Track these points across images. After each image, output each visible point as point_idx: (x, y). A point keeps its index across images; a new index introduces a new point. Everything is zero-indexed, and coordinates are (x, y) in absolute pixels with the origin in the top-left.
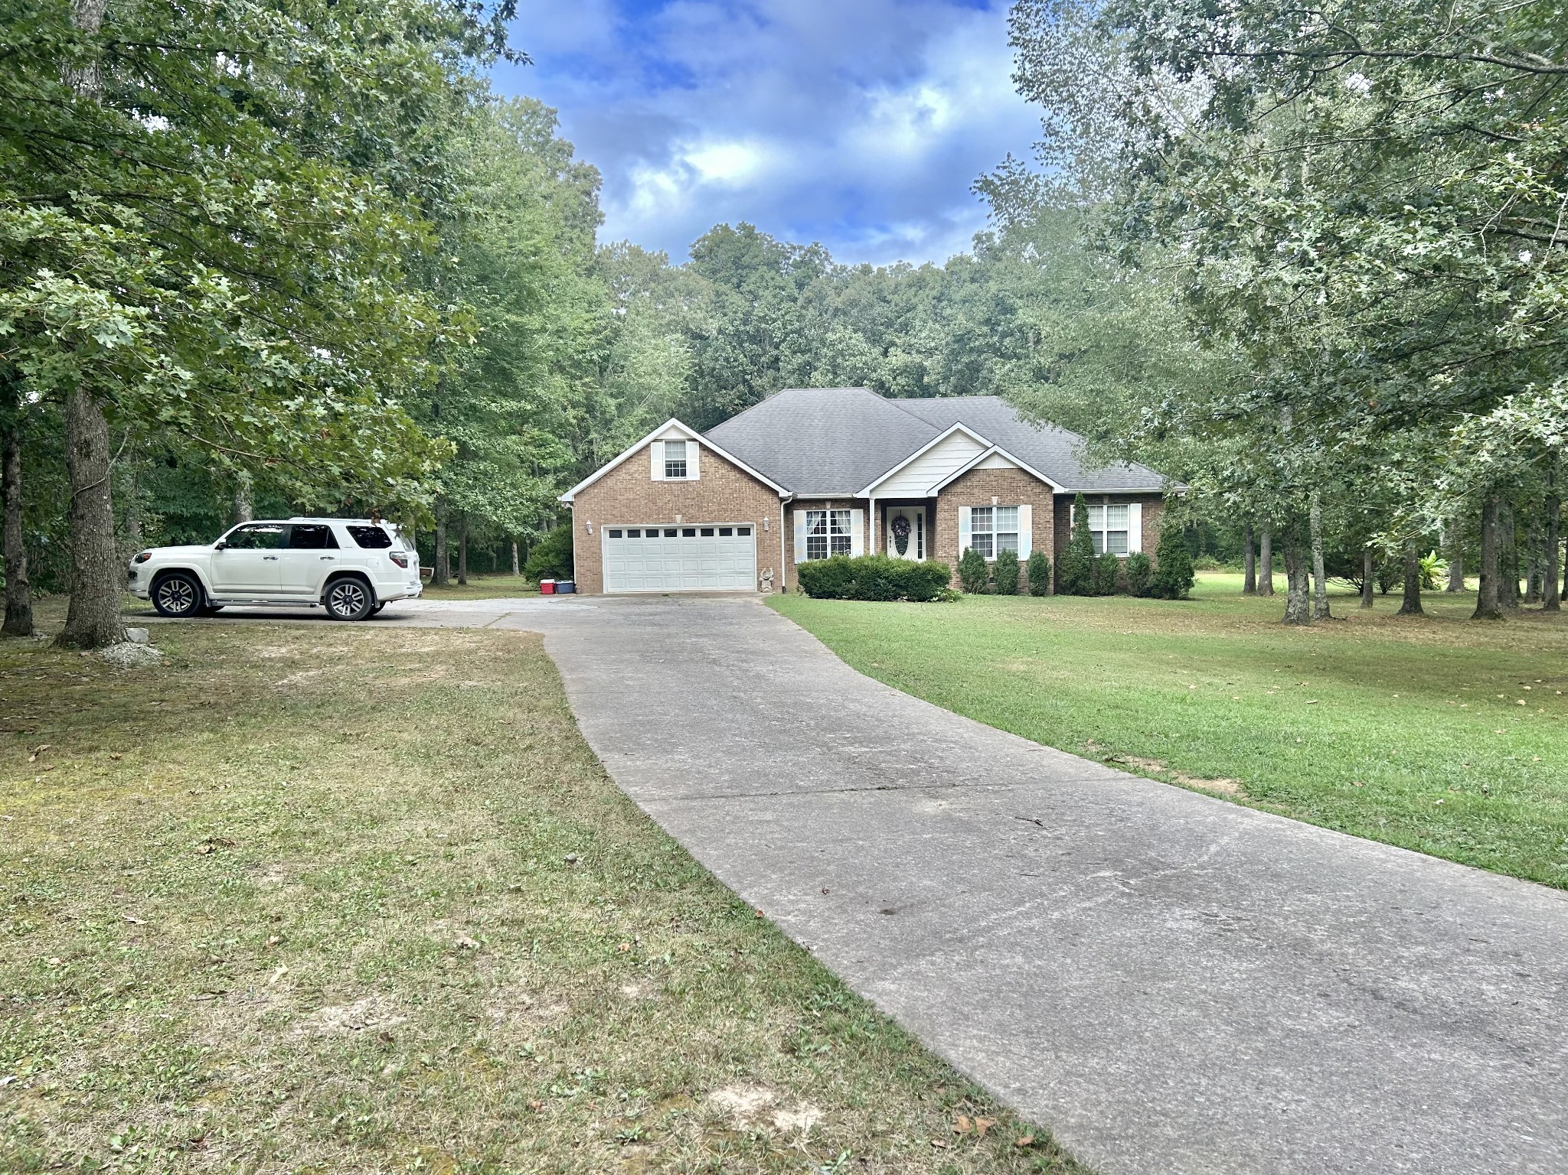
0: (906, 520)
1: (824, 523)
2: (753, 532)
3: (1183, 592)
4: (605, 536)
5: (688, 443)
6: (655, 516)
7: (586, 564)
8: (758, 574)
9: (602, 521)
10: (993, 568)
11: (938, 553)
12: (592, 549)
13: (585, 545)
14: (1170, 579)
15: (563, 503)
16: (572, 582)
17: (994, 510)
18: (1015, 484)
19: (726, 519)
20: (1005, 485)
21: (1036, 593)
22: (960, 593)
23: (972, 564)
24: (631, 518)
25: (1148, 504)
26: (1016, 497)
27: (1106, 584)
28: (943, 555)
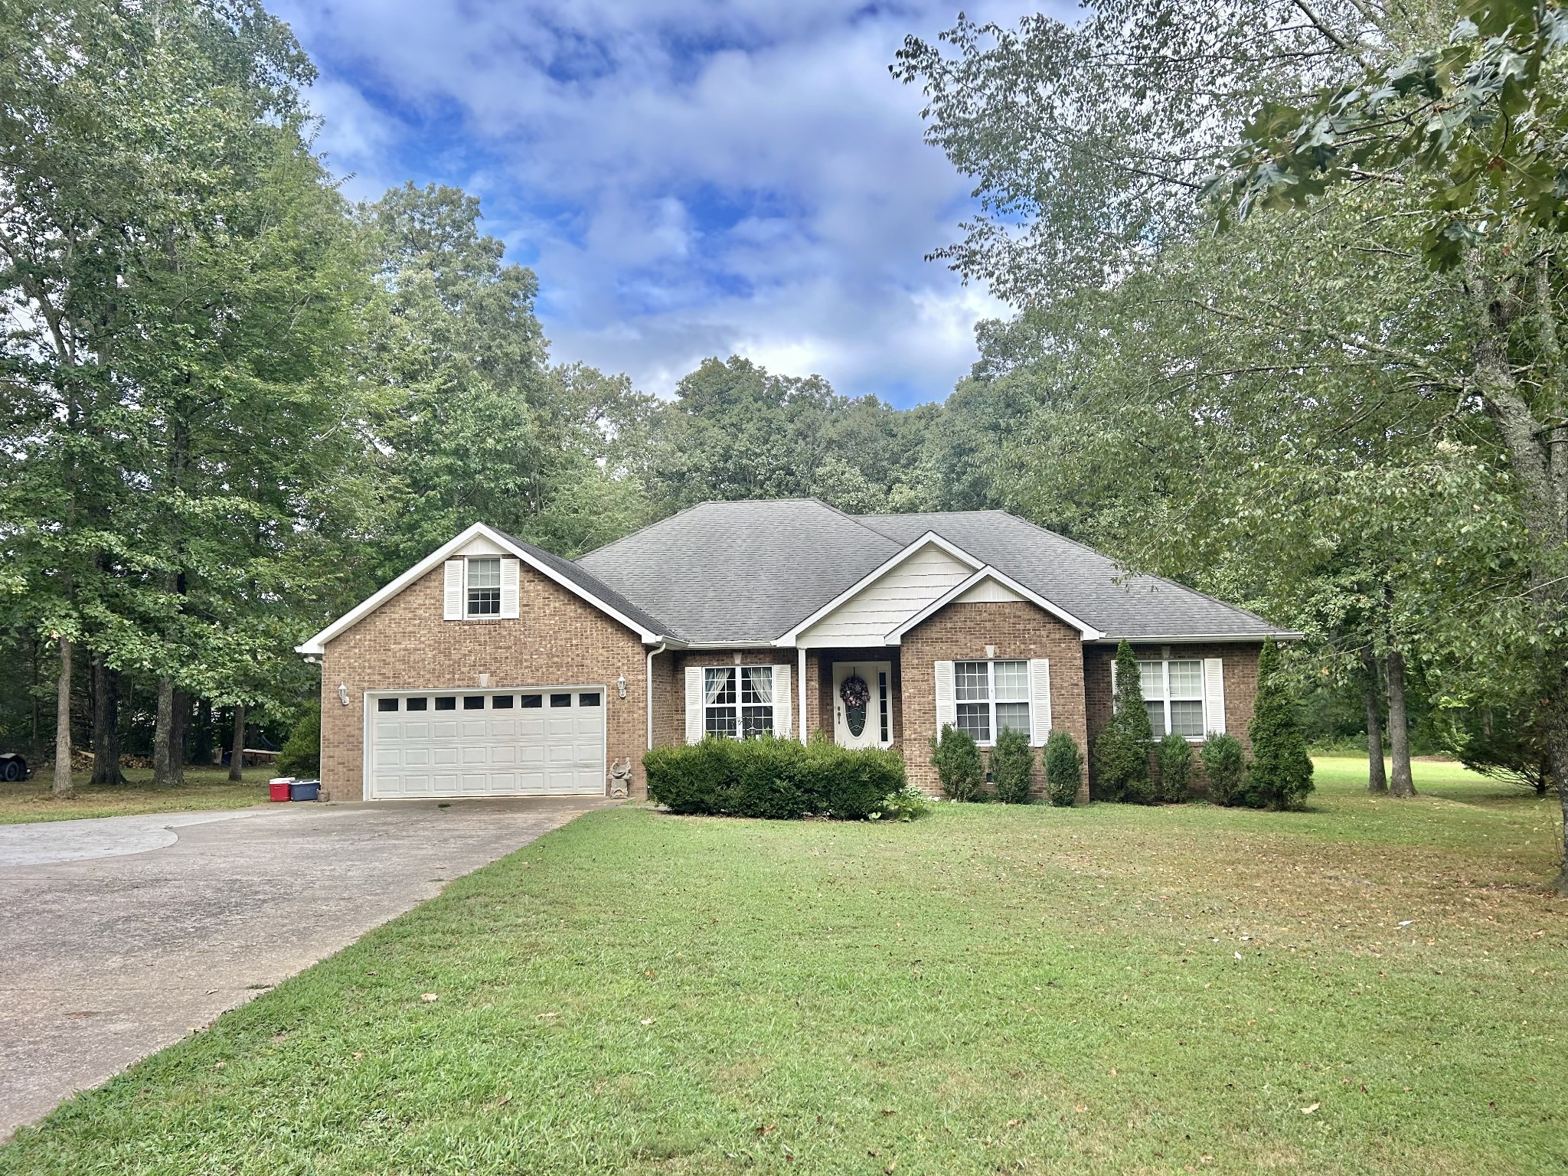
0: (862, 682)
1: (731, 685)
2: (603, 700)
3: (1296, 799)
4: (371, 707)
5: (503, 561)
6: (448, 676)
7: (337, 752)
8: (608, 768)
9: (366, 685)
10: (990, 759)
11: (907, 733)
12: (348, 729)
13: (337, 722)
14: (1275, 778)
15: (306, 656)
16: (315, 781)
17: (991, 665)
18: (1021, 627)
19: (561, 680)
20: (1006, 627)
21: (1060, 801)
22: (937, 799)
23: (955, 752)
24: (411, 680)
25: (1236, 659)
26: (1023, 646)
27: (1173, 785)
28: (913, 736)
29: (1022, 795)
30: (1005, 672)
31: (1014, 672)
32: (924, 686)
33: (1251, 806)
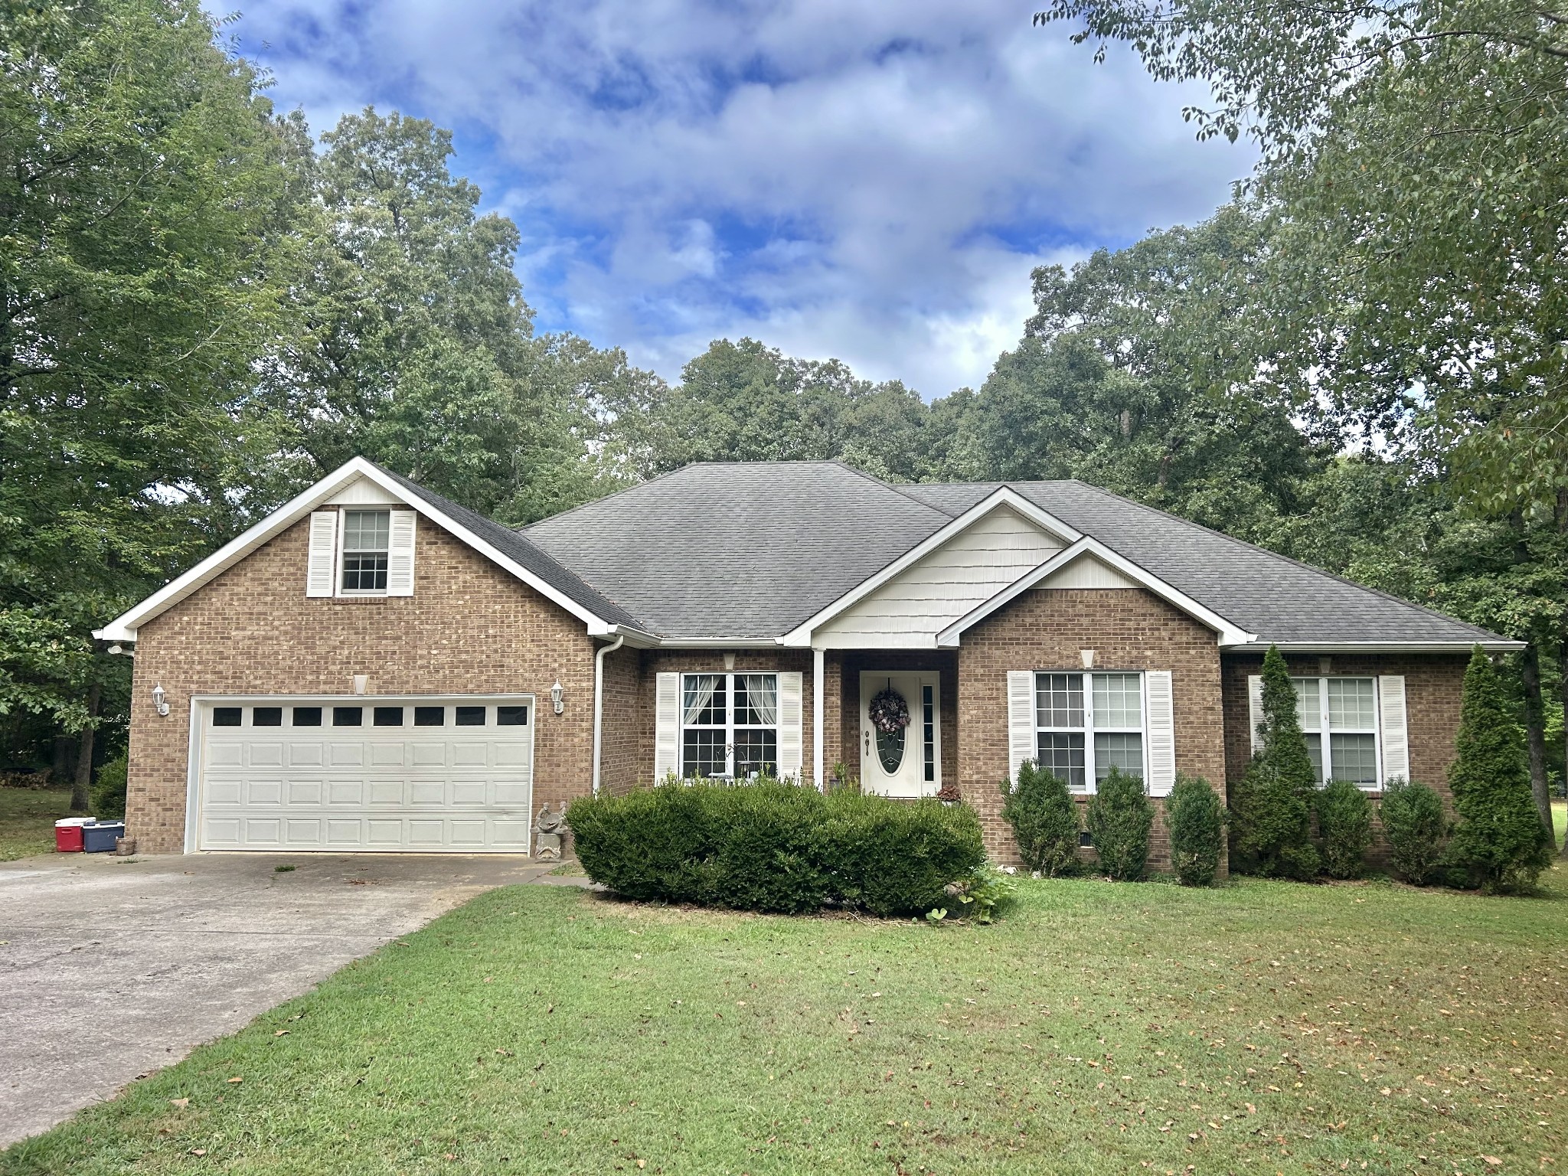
0: (900, 699)
1: (720, 699)
2: (531, 716)
3: (1522, 879)
4: (201, 718)
5: (394, 515)
6: (309, 678)
7: (149, 783)
8: (534, 816)
9: (194, 687)
10: (1090, 814)
11: (966, 773)
12: (166, 750)
13: (151, 740)
14: (1494, 849)
15: (111, 643)
16: (120, 824)
17: (1087, 679)
18: (1132, 624)
19: (470, 686)
20: (1111, 625)
21: (1192, 878)
22: (1011, 870)
23: (1039, 802)
24: (258, 682)
25: (1423, 676)
26: (1134, 653)
27: (1343, 855)
28: (975, 777)
29: (1135, 870)
30: (1107, 688)
31: (1123, 688)
32: (991, 706)
33: (1455, 886)
